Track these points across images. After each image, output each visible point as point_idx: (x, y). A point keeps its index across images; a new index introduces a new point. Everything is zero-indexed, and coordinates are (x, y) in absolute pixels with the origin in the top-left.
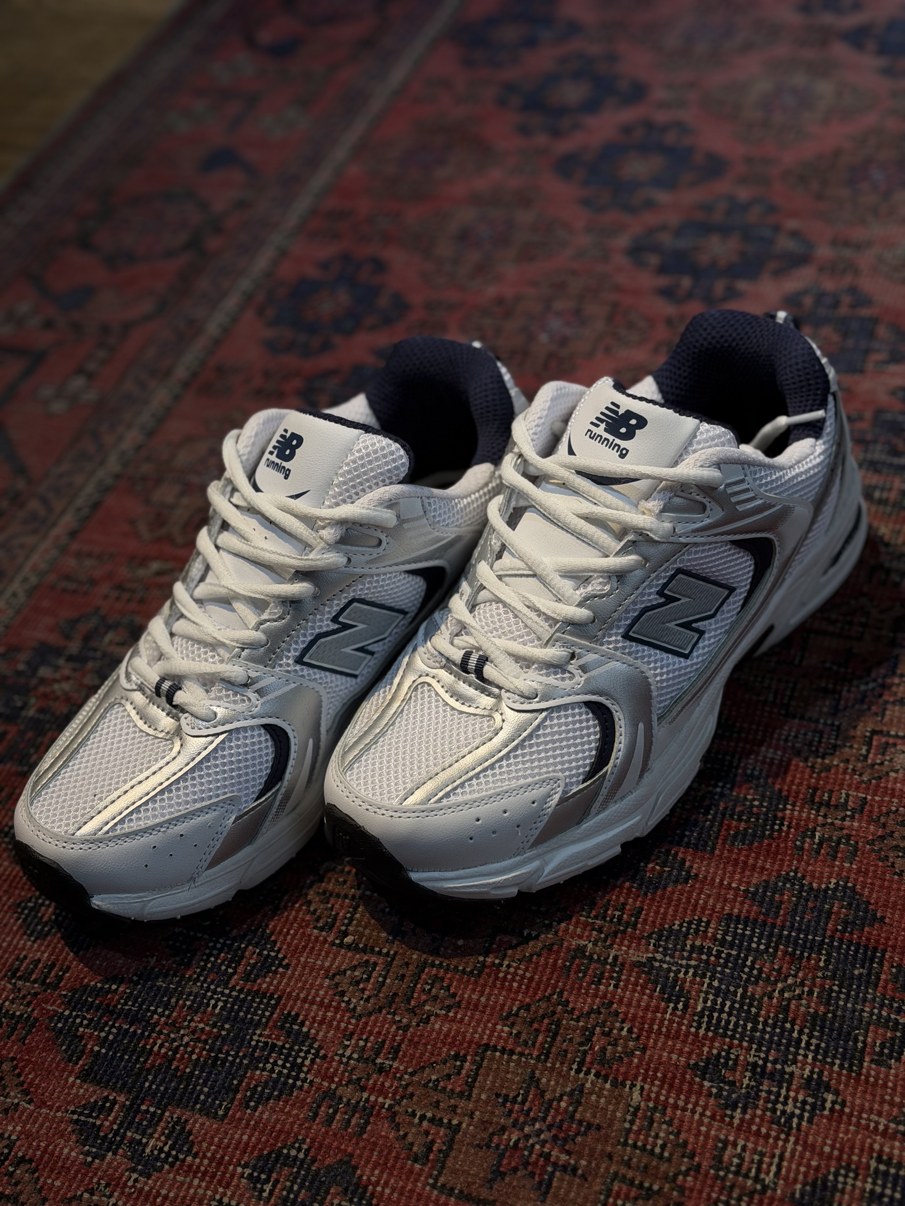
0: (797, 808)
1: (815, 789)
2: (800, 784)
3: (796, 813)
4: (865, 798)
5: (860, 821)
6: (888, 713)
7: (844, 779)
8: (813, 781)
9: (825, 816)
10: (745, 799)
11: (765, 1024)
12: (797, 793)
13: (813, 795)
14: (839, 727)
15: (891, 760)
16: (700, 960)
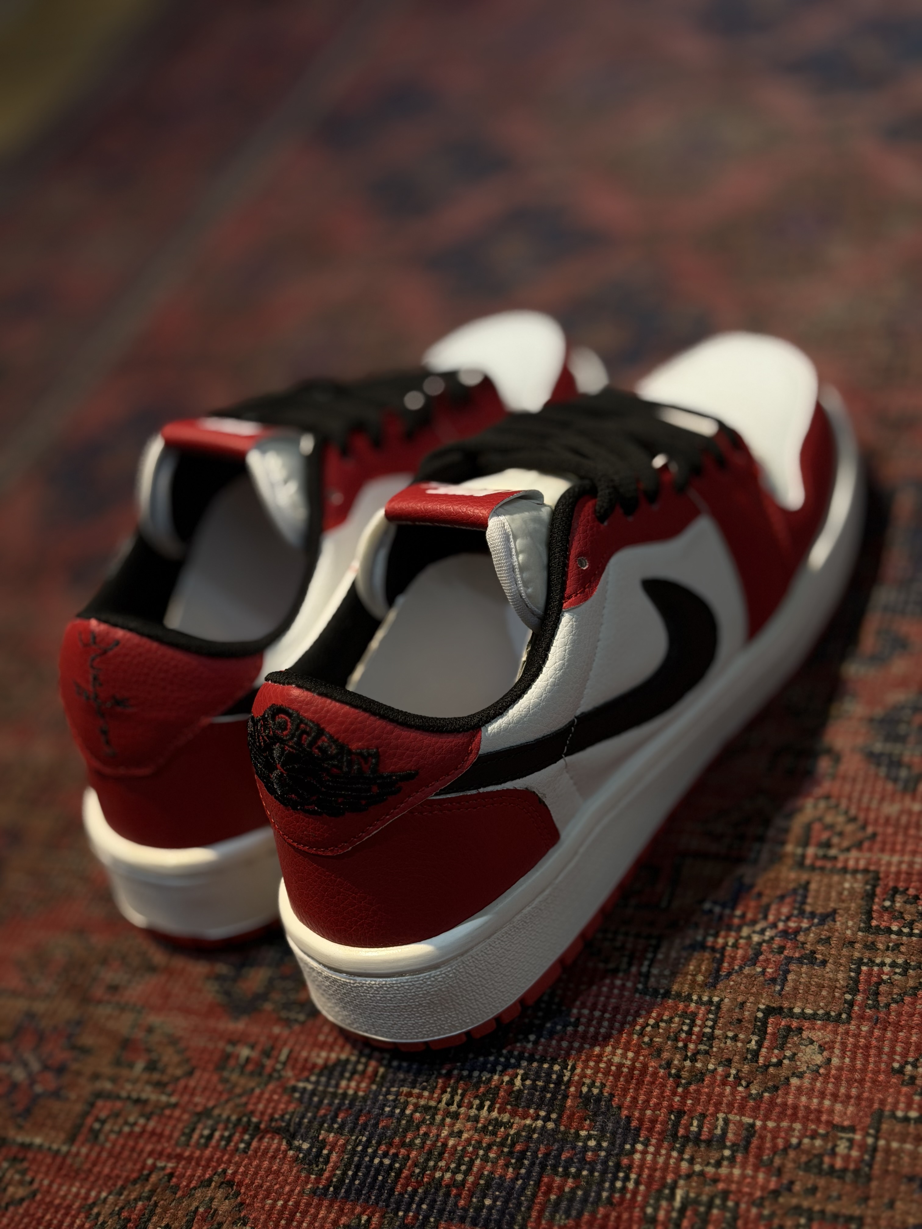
0: (651, 1149)
1: (680, 1113)
2: (658, 1106)
3: (649, 1157)
4: (753, 1126)
5: (743, 1166)
6: (790, 977)
7: (721, 1095)
8: (677, 1099)
9: (691, 1161)
10: (577, 1135)
12: (654, 1121)
13: (676, 1124)
14: (718, 1006)
15: (793, 1058)
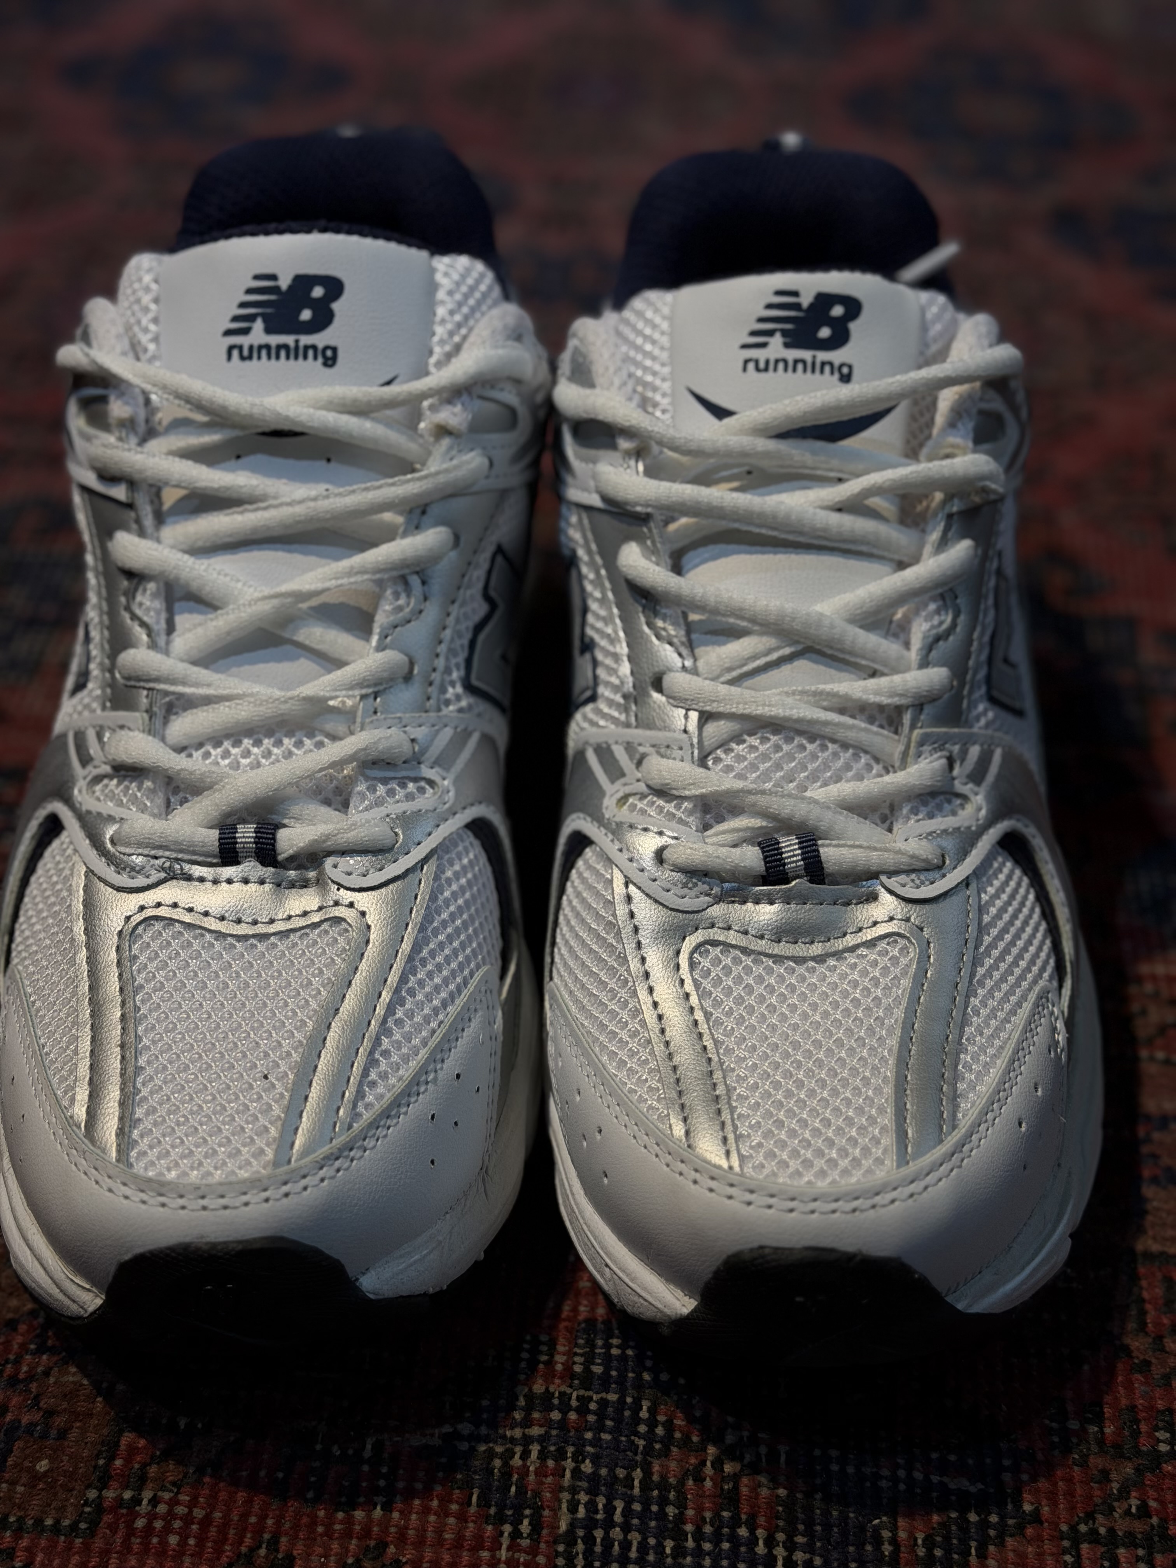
11: (699, 1536)
16: (548, 1423)
